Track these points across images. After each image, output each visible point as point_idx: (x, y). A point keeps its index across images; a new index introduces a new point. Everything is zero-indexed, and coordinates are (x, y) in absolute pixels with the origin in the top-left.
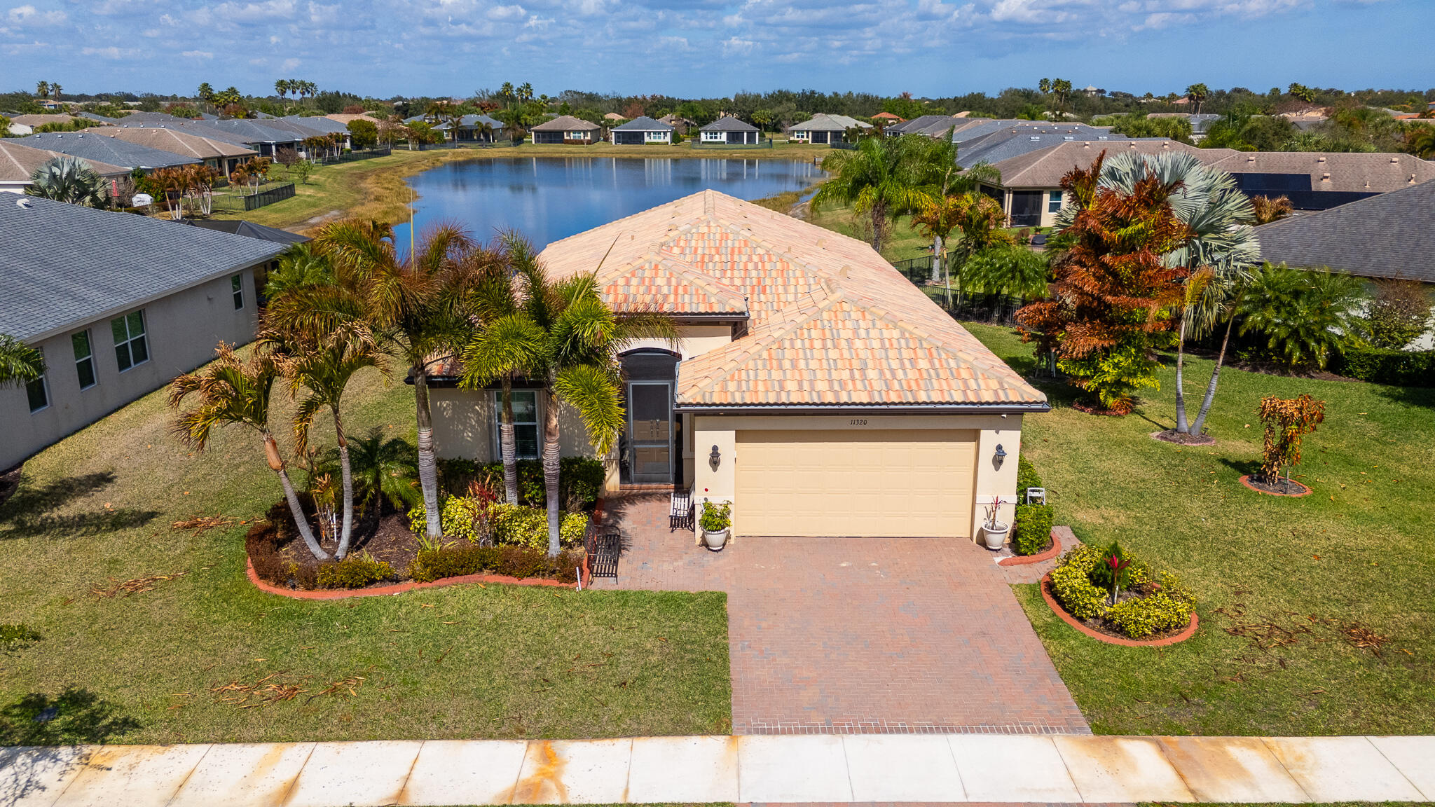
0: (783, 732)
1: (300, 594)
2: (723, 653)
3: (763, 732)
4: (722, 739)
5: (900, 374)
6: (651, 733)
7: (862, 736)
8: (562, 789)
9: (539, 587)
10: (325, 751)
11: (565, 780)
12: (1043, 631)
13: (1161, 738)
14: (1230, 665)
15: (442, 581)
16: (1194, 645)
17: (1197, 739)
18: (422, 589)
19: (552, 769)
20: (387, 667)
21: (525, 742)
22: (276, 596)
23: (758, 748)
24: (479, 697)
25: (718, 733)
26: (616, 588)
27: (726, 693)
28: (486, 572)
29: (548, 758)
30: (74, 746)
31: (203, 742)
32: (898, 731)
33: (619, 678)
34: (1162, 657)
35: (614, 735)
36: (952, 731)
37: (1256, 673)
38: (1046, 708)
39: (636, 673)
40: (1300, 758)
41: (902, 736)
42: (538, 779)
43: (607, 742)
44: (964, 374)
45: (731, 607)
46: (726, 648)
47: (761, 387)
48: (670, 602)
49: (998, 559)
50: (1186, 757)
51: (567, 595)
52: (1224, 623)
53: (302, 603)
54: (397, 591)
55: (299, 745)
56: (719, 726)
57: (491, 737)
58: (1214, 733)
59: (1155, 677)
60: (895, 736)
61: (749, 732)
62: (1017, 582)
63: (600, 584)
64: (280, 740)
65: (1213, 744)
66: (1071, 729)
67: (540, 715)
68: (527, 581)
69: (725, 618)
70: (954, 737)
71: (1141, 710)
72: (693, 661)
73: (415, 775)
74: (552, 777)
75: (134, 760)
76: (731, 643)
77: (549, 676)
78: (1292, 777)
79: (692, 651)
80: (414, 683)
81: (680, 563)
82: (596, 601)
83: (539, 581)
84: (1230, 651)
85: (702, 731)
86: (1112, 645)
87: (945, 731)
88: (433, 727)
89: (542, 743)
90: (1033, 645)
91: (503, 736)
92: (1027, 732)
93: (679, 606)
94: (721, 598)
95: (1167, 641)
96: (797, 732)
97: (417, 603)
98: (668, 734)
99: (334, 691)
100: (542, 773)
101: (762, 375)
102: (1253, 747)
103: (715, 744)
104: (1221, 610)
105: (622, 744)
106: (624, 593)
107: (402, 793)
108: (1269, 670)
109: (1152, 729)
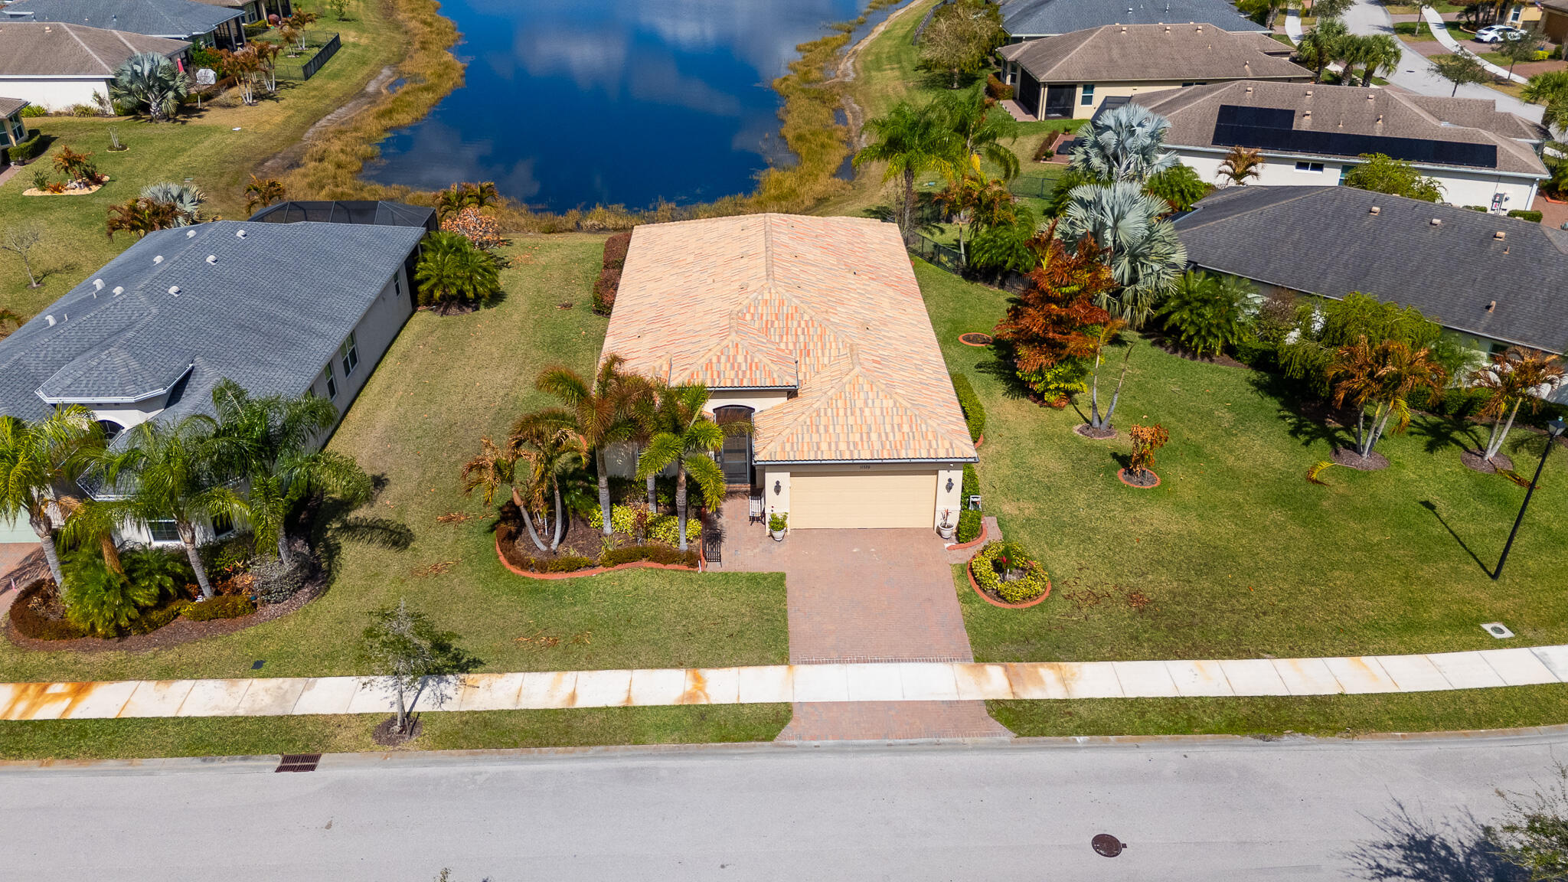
0: (816, 663)
1: (537, 576)
2: (784, 613)
3: (806, 663)
4: (785, 667)
5: (891, 437)
6: (748, 665)
7: (856, 665)
8: (706, 696)
9: (676, 570)
10: (584, 676)
11: (707, 691)
12: (964, 598)
13: (1007, 664)
14: (1058, 619)
15: (619, 566)
16: (1042, 607)
17: (1026, 664)
18: (609, 572)
19: (700, 685)
20: (601, 625)
21: (684, 670)
22: (524, 577)
23: (803, 671)
24: (656, 644)
25: (782, 664)
26: (721, 570)
27: (786, 640)
28: (644, 560)
29: (697, 679)
30: (454, 674)
31: (519, 672)
32: (875, 661)
33: (729, 631)
34: (1023, 614)
35: (729, 666)
36: (902, 661)
37: (1069, 624)
38: (953, 647)
39: (738, 628)
40: (1073, 675)
41: (877, 664)
42: (694, 691)
43: (726, 669)
44: (930, 437)
45: (788, 583)
46: (786, 611)
47: (806, 449)
48: (754, 580)
49: (947, 545)
50: (1017, 674)
51: (693, 576)
52: (1064, 591)
53: (541, 582)
54: (594, 573)
55: (569, 673)
56: (783, 660)
57: (666, 667)
58: (1036, 661)
59: (1016, 627)
60: (873, 664)
61: (798, 663)
62: (955, 563)
63: (712, 567)
64: (558, 670)
65: (1033, 667)
66: (964, 659)
67: (690, 655)
68: (669, 566)
69: (785, 591)
70: (903, 665)
71: (1002, 648)
72: (768, 620)
73: (632, 689)
74: (701, 689)
75: (488, 682)
76: (788, 607)
77: (690, 630)
78: (1065, 686)
79: (768, 614)
80: (620, 636)
81: (757, 550)
82: (711, 579)
83: (676, 566)
84: (1060, 609)
85: (774, 663)
86: (997, 608)
87: (899, 661)
88: (635, 662)
89: (693, 670)
90: (955, 604)
91: (673, 667)
92: (941, 661)
93: (758, 583)
94: (783, 577)
95: (1029, 604)
96: (823, 663)
97: (608, 582)
98: (757, 665)
99: (577, 641)
100: (695, 687)
101: (807, 439)
102: (1052, 668)
103: (781, 670)
104: (1065, 582)
105: (734, 670)
106: (726, 574)
107: (629, 699)
108: (1077, 622)
109: (1004, 659)
